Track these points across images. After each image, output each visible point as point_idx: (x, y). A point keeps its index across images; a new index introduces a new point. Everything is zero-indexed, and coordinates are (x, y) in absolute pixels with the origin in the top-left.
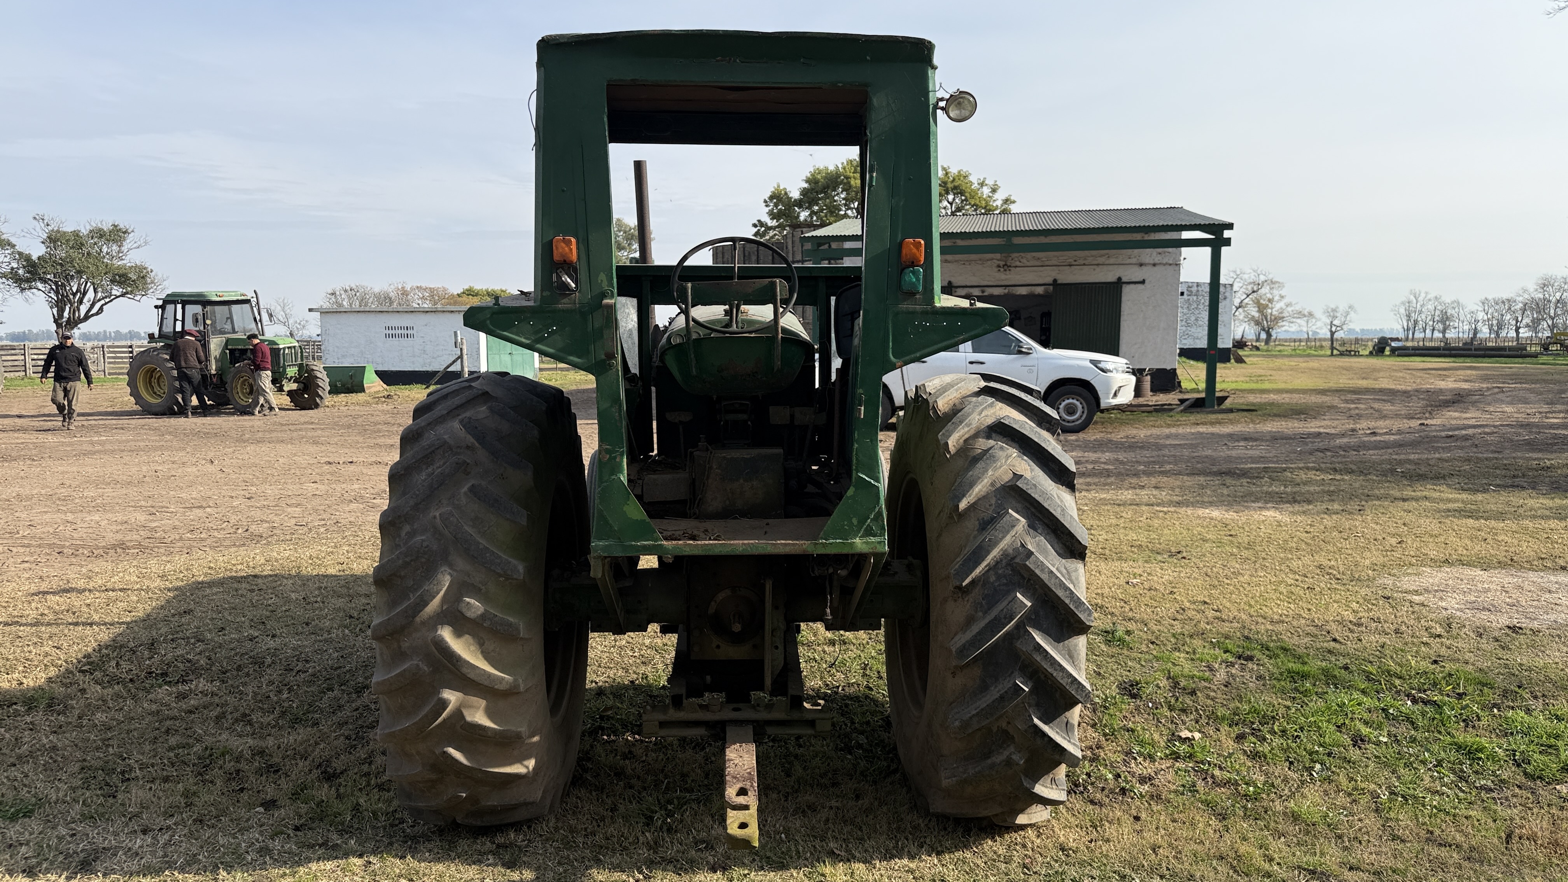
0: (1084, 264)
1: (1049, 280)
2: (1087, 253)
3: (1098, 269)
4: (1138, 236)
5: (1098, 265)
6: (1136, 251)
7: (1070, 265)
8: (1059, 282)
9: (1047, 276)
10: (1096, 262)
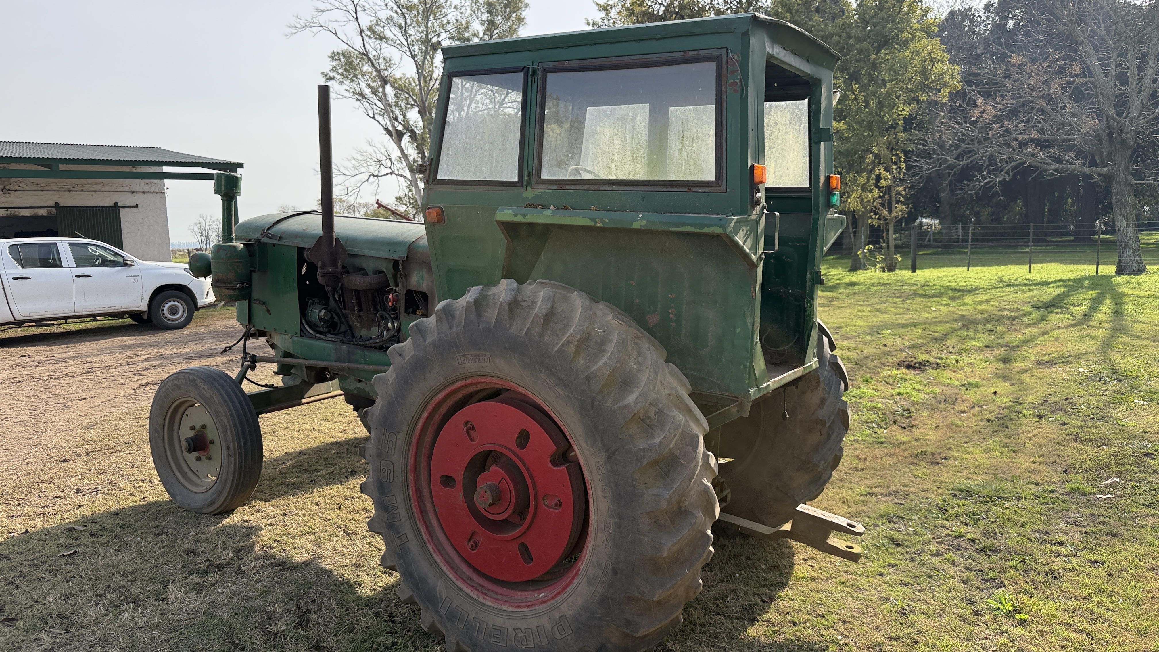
0: (82, 191)
1: (52, 203)
2: (83, 181)
3: (96, 195)
4: (127, 169)
5: (95, 191)
6: (127, 181)
7: (70, 191)
8: (61, 205)
9: (49, 199)
10: (93, 189)
